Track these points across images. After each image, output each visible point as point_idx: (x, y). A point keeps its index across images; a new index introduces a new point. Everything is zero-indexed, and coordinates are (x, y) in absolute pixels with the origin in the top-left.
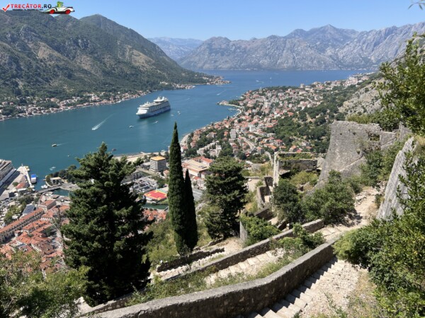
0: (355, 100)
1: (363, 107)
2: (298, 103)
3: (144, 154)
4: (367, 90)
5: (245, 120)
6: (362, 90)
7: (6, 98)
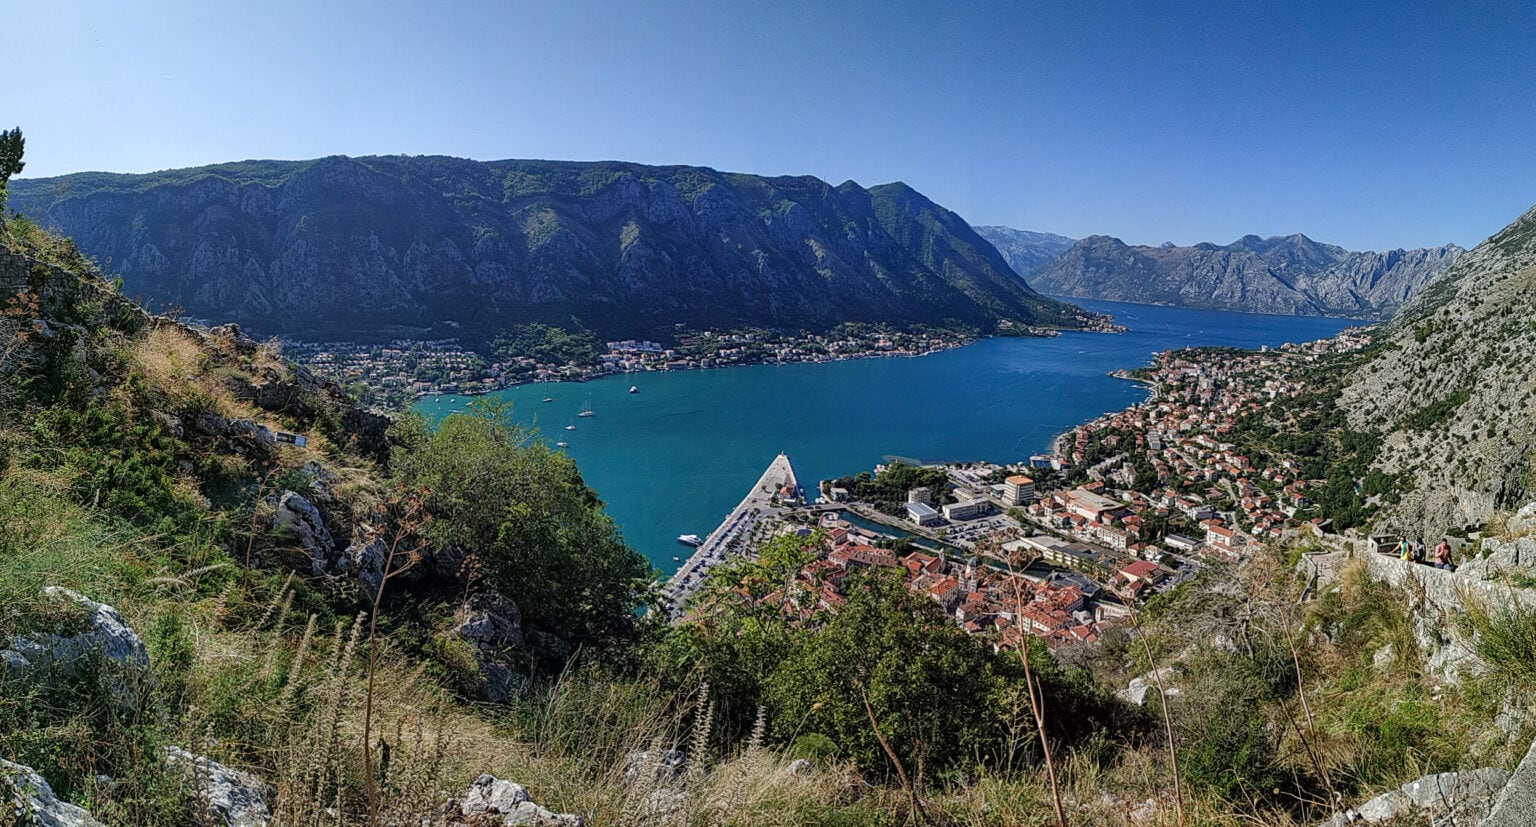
1: (1371, 400)
4: (1374, 370)
5: (1170, 413)
6: (1367, 367)
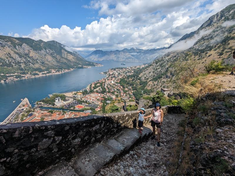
0: (144, 72)
2: (127, 73)
3: (74, 92)
4: (147, 70)
5: (110, 79)
7: (16, 72)
